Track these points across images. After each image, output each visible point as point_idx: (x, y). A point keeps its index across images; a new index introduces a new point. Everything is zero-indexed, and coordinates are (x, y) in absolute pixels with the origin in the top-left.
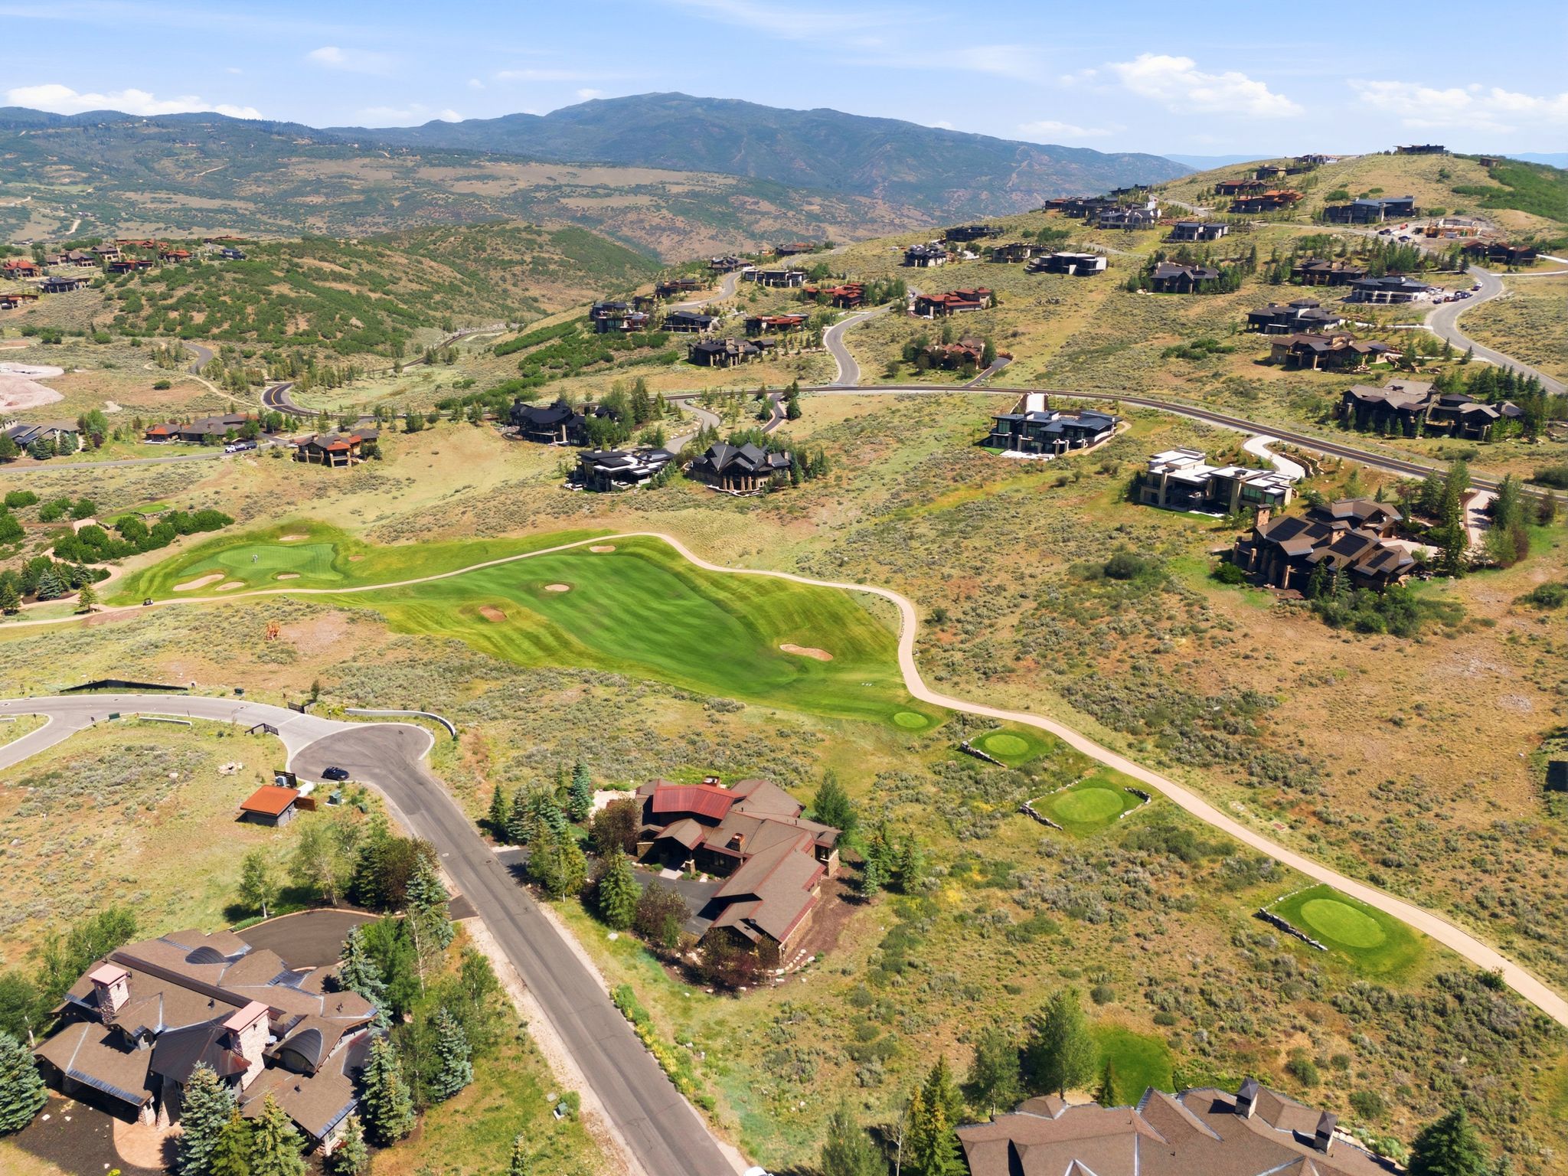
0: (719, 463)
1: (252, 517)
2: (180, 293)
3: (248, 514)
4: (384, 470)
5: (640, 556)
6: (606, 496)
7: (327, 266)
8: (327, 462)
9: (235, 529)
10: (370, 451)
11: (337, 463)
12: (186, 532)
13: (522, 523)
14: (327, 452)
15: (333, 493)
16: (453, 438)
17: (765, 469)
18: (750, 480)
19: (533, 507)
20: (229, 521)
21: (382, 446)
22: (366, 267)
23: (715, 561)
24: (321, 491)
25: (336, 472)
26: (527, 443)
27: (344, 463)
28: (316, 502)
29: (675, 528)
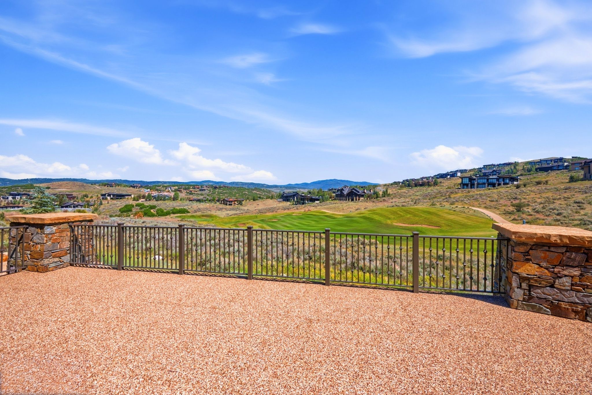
0: (345, 192)
1: (196, 212)
2: (225, 191)
3: (195, 211)
4: (242, 207)
5: (312, 215)
6: (304, 206)
7: (258, 193)
8: (227, 205)
9: (189, 214)
10: (240, 203)
11: (229, 205)
12: (174, 213)
13: (273, 211)
14: (227, 201)
15: (224, 210)
16: (264, 202)
17: (363, 194)
18: (358, 198)
19: (277, 208)
20: (189, 212)
21: (243, 202)
22: (266, 194)
23: (344, 212)
24: (221, 209)
25: (228, 207)
26: (284, 202)
27: (231, 205)
28: (217, 211)
29: (327, 209)
